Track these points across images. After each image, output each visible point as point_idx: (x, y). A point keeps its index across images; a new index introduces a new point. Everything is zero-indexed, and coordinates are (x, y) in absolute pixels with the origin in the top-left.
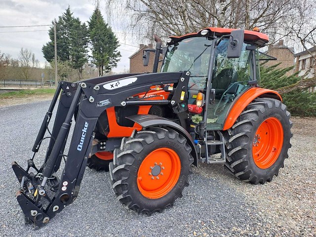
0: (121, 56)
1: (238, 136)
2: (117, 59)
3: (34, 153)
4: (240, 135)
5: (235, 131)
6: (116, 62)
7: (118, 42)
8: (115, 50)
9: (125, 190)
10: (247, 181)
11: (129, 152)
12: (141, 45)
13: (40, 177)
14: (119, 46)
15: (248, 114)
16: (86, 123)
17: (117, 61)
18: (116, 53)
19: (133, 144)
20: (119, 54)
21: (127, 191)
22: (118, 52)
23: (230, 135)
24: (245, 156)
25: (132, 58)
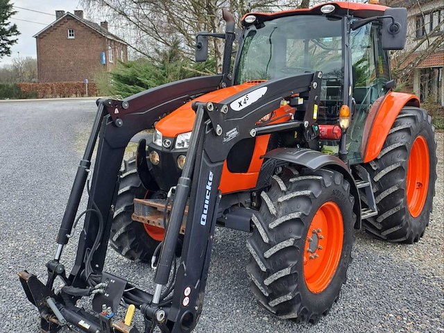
0: (18, 33)
1: (390, 170)
2: (10, 38)
3: (60, 246)
4: (393, 167)
5: (382, 161)
6: (8, 46)
7: (11, 6)
8: (6, 22)
9: (293, 284)
10: (402, 239)
11: (296, 215)
12: (57, 12)
13: (101, 291)
14: (13, 13)
15: (397, 134)
16: (211, 173)
17: (11, 43)
18: (7, 28)
19: (293, 202)
20: (14, 29)
21: (295, 286)
22: (12, 25)
23: (375, 169)
24: (402, 200)
25: (40, 37)
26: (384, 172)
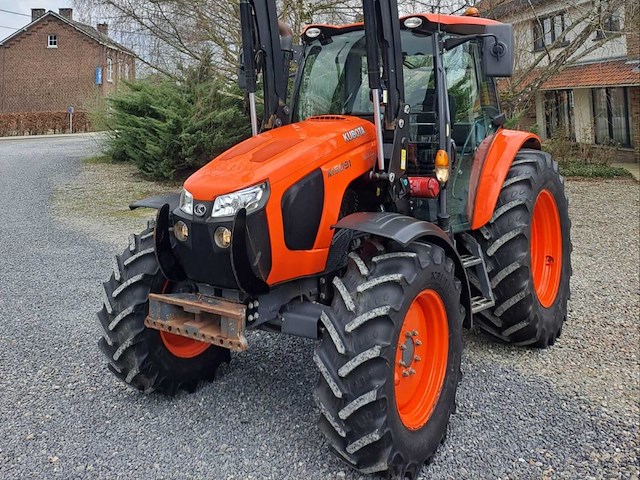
1: (508, 239)
4: (511, 234)
9: (380, 416)
10: (531, 341)
11: (382, 311)
12: (35, 11)
15: (513, 188)
19: (378, 291)
21: (384, 419)
24: (526, 283)
25: (5, 47)
26: (499, 243)
